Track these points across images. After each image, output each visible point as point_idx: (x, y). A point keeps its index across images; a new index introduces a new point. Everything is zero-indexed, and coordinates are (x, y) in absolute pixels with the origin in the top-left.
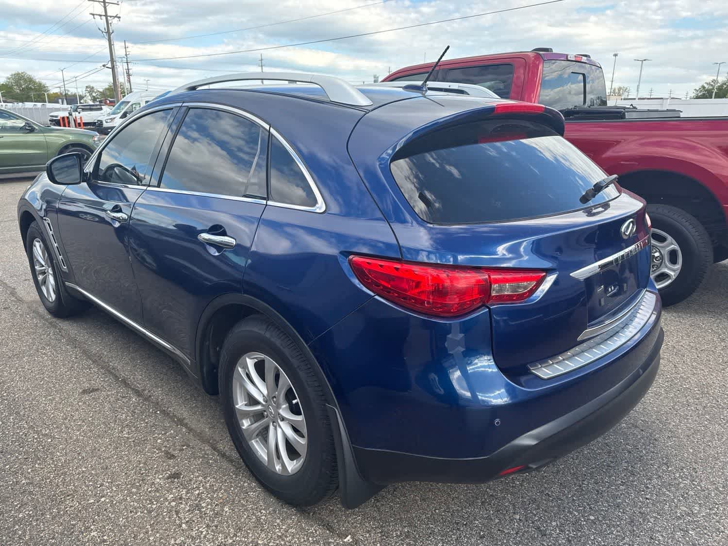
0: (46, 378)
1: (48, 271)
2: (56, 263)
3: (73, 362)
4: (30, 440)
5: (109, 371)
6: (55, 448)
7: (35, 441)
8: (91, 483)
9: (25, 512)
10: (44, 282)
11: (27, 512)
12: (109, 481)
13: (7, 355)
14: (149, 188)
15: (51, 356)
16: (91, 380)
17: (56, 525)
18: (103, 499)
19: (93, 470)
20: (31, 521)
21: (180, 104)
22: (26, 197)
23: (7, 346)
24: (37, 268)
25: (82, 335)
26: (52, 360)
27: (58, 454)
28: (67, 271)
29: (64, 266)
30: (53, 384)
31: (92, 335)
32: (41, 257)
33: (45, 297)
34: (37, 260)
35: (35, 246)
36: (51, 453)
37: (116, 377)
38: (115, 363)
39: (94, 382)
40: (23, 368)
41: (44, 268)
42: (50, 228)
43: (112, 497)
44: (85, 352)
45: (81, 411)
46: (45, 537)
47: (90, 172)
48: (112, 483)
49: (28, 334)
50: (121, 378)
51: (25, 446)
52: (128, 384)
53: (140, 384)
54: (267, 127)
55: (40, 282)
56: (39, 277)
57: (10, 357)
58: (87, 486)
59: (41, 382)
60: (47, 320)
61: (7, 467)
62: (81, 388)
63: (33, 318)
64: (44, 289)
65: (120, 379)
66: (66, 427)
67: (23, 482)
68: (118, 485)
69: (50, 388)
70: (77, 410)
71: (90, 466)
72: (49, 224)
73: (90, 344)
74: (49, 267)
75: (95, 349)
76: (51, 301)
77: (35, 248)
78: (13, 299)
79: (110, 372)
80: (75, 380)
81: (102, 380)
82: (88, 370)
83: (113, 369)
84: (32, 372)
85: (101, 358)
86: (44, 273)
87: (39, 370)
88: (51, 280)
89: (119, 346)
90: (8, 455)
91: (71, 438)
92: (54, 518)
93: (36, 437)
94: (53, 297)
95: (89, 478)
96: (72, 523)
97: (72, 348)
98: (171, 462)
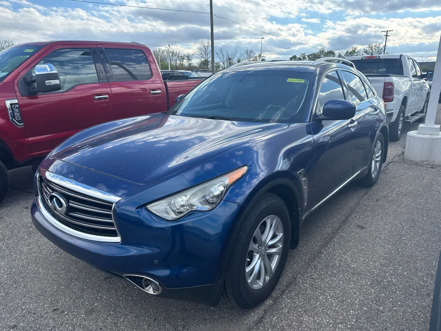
6: (404, 219)
12: (402, 205)
17: (428, 206)
18: (410, 203)
19: (402, 209)
27: (406, 217)
36: (407, 219)
43: (407, 202)
58: (409, 207)
66: (391, 222)
67: (425, 218)
68: (401, 203)
70: (378, 224)
91: (395, 218)
95: (406, 208)
96: (423, 204)
98: (380, 199)
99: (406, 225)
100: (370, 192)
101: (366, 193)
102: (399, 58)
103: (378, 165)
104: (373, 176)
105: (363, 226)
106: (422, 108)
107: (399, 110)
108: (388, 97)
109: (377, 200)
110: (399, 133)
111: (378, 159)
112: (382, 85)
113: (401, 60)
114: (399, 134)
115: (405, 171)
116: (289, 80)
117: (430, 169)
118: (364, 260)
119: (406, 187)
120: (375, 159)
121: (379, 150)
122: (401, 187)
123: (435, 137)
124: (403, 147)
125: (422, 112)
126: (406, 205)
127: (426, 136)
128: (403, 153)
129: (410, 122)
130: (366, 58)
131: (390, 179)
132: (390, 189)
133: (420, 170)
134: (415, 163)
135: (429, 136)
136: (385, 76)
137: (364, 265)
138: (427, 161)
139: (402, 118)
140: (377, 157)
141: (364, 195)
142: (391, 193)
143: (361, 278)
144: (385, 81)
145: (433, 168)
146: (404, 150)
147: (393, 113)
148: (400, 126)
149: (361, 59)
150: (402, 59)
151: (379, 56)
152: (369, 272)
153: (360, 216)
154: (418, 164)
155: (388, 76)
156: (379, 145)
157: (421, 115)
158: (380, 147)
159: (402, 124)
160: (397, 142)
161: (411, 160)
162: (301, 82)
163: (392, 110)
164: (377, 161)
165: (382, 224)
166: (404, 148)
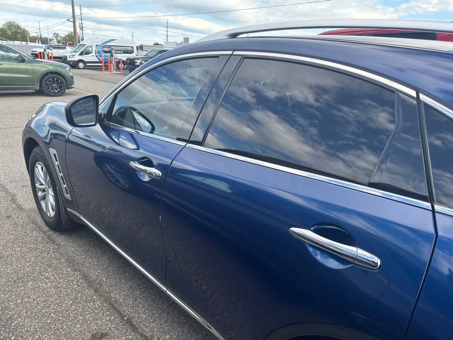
0: (52, 315)
1: (48, 191)
2: (59, 190)
3: (76, 290)
5: (112, 304)
10: (44, 198)
13: (12, 278)
14: (189, 145)
15: (53, 282)
16: (97, 320)
21: (230, 52)
22: (32, 126)
23: (12, 265)
24: (37, 185)
25: (79, 254)
26: (56, 288)
28: (70, 199)
29: (68, 194)
30: (61, 323)
31: (89, 254)
32: (42, 179)
33: (44, 211)
34: (38, 179)
35: (37, 167)
37: (121, 314)
38: (116, 294)
39: (101, 323)
40: (28, 298)
41: (44, 187)
42: (56, 159)
44: (85, 277)
47: (104, 113)
49: (30, 250)
50: (125, 317)
52: (135, 326)
53: (147, 327)
54: (413, 93)
55: (40, 198)
56: (39, 193)
57: (15, 281)
59: (48, 319)
60: (45, 232)
62: (89, 332)
63: (32, 231)
64: (43, 204)
65: (125, 319)
69: (58, 329)
72: (55, 155)
73: (88, 267)
74: (49, 188)
75: (93, 274)
76: (49, 215)
77: (37, 169)
78: (14, 206)
79: (113, 306)
80: (81, 318)
81: (108, 318)
82: (92, 304)
83: (116, 302)
84: (37, 303)
85: (101, 285)
86: (44, 190)
87: (45, 302)
88: (51, 199)
89: (115, 270)
94: (52, 213)
97: (72, 271)
118: (29, 297)
137: (22, 293)
143: (10, 281)
152: (9, 291)
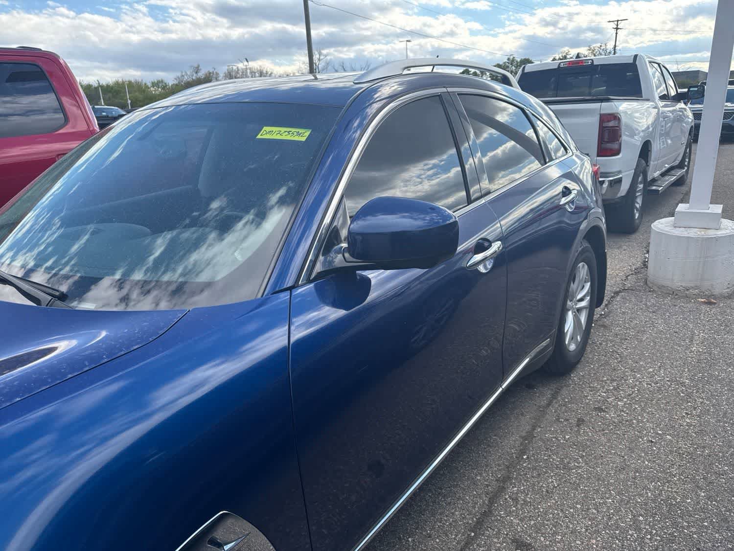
4: (658, 538)
6: (646, 504)
7: (654, 532)
8: (655, 448)
9: (721, 468)
11: (720, 466)
12: (641, 440)
17: (707, 442)
18: (660, 432)
19: (641, 456)
20: (722, 458)
27: (650, 494)
36: (654, 501)
43: (653, 429)
45: (571, 526)
46: (720, 441)
48: (641, 437)
51: (669, 534)
58: (659, 449)
61: (706, 524)
66: (610, 519)
67: (703, 494)
68: (639, 432)
70: (573, 532)
71: (639, 461)
90: (694, 538)
91: (622, 500)
92: (704, 447)
93: (649, 537)
95: (651, 453)
96: (695, 435)
98: (587, 418)
99: (651, 533)
100: (564, 392)
101: (554, 396)
102: (631, 61)
103: (583, 318)
104: (572, 347)
105: (529, 540)
106: (680, 158)
107: (633, 171)
108: (609, 146)
109: (580, 422)
110: (637, 215)
111: (583, 304)
112: (596, 120)
113: (636, 65)
114: (636, 217)
115: (650, 318)
116: (270, 133)
117: (703, 307)
119: (651, 370)
120: (576, 305)
121: (585, 282)
122: (639, 371)
123: (712, 233)
124: (646, 248)
125: (681, 166)
126: (652, 442)
127: (693, 233)
128: (645, 264)
129: (659, 191)
130: (566, 64)
131: (614, 345)
132: (613, 380)
133: (683, 312)
134: (672, 293)
135: (700, 232)
136: (602, 101)
138: (696, 287)
139: (641, 186)
140: (581, 300)
141: (549, 405)
142: (615, 393)
144: (602, 112)
145: (710, 303)
146: (647, 255)
147: (621, 178)
148: (639, 202)
149: (556, 67)
150: (637, 63)
151: (592, 60)
153: (527, 494)
154: (677, 295)
155: (608, 100)
156: (583, 270)
157: (680, 173)
158: (587, 275)
159: (641, 197)
160: (633, 236)
161: (663, 286)
162: (297, 138)
163: (620, 172)
164: (579, 310)
165: (583, 530)
166: (648, 252)
